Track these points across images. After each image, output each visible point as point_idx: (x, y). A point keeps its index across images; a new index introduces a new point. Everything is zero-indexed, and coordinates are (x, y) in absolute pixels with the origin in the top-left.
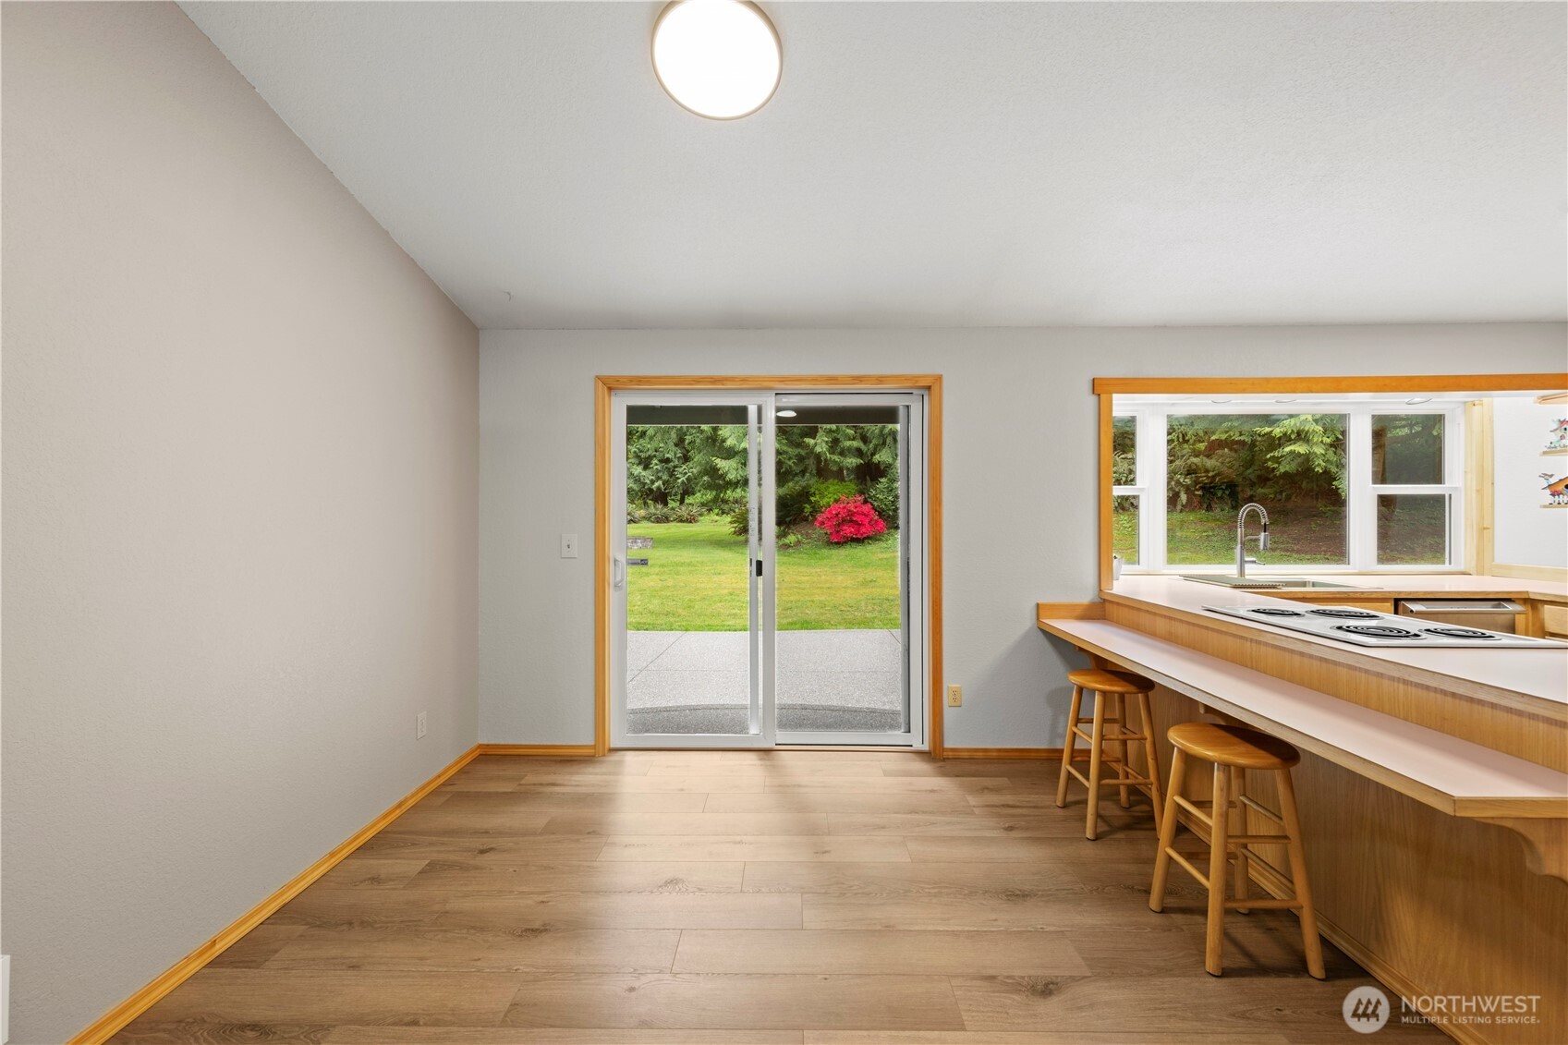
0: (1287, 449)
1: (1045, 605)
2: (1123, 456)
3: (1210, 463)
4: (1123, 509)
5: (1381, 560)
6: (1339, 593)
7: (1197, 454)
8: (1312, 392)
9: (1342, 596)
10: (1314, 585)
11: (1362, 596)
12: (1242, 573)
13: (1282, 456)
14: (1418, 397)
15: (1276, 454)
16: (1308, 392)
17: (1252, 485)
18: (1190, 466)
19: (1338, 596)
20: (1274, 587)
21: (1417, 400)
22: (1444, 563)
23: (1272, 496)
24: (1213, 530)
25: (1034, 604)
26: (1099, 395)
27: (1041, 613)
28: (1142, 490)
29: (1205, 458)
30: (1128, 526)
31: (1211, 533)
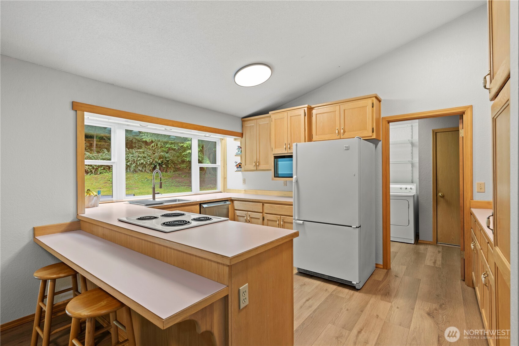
0: (188, 152)
1: (38, 228)
2: (136, 150)
3: (167, 155)
4: (136, 171)
5: (201, 189)
6: (183, 203)
7: (163, 151)
8: (174, 126)
9: (184, 204)
10: (179, 200)
11: (190, 204)
12: (154, 198)
13: (187, 154)
14: (208, 134)
15: (185, 153)
16: (172, 126)
17: (180, 164)
18: (160, 156)
19: (183, 205)
20: (162, 203)
21: (207, 135)
22: (216, 189)
23: (185, 167)
24: (167, 179)
25: (31, 227)
26: (76, 111)
27: (36, 233)
28: (114, 163)
29: (165, 153)
30: (137, 178)
31: (166, 181)
